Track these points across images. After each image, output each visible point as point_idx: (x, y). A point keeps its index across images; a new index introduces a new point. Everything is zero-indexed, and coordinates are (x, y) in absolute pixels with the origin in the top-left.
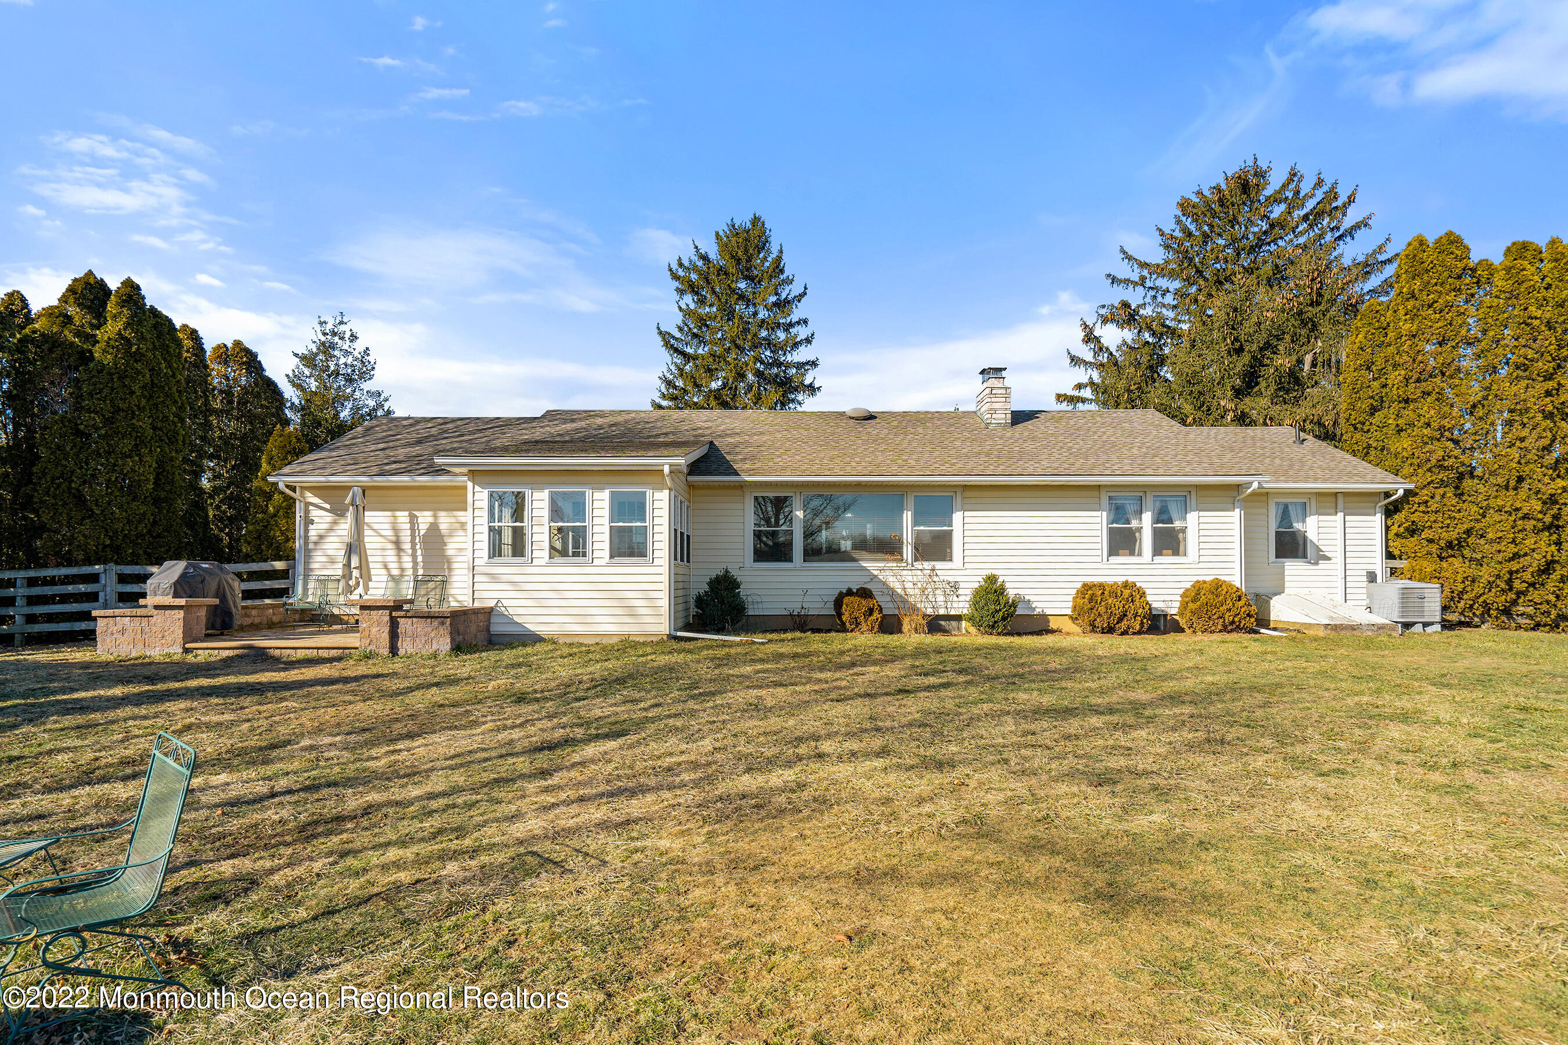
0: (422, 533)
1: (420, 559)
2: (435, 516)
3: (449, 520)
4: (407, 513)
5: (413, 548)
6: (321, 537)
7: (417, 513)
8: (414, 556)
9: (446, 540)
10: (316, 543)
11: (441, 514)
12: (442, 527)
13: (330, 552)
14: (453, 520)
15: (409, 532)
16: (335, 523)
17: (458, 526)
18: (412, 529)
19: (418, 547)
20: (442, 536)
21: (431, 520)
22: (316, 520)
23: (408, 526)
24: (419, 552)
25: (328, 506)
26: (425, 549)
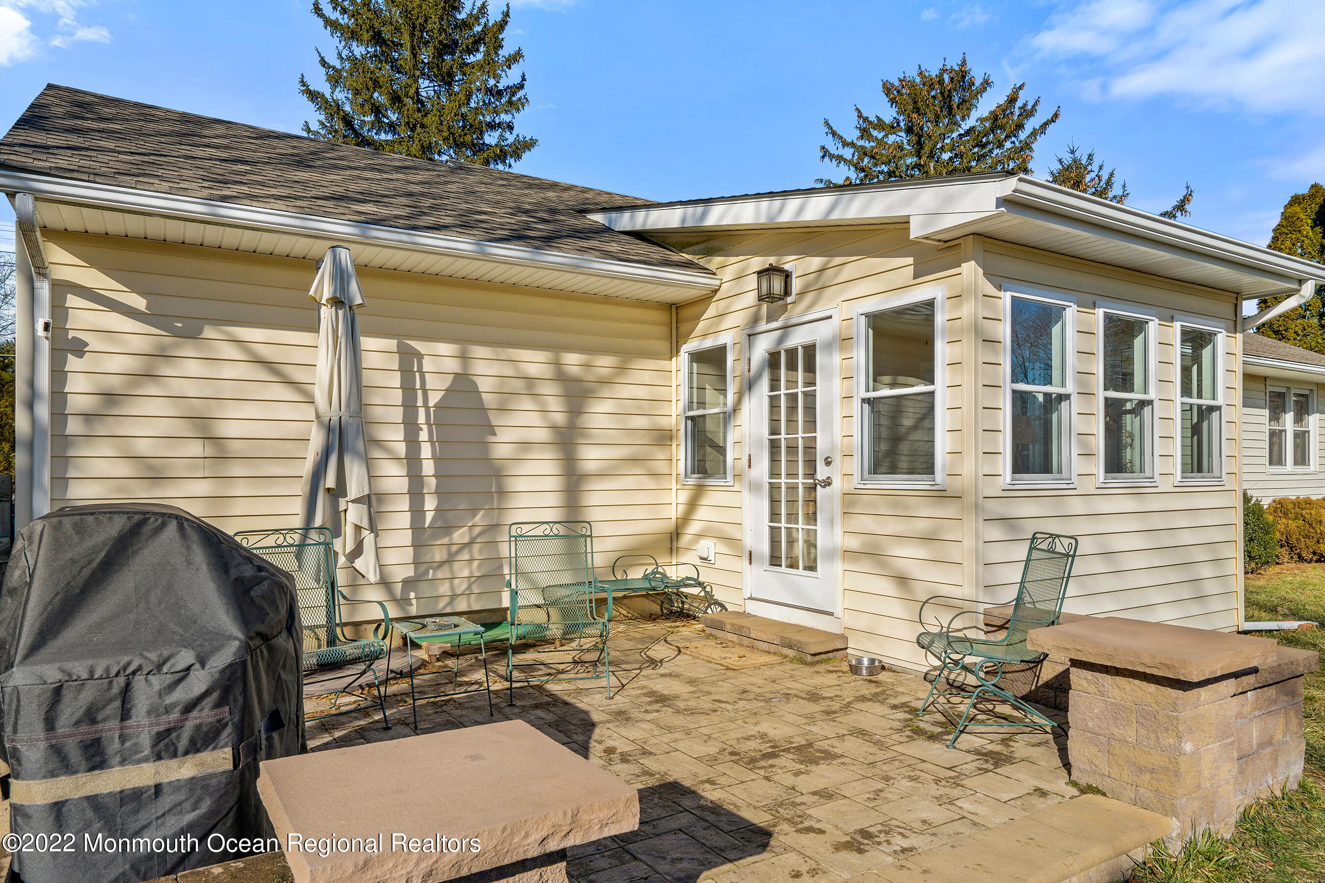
0: (434, 399)
1: (428, 468)
2: (464, 357)
3: (494, 369)
4: (391, 344)
5: (412, 442)
6: (110, 397)
7: (418, 345)
8: (412, 461)
9: (495, 419)
10: (88, 417)
11: (479, 351)
12: (484, 385)
13: (144, 447)
14: (508, 371)
15: (397, 396)
16: (162, 355)
17: (519, 385)
18: (408, 389)
19: (424, 436)
20: (483, 409)
21: (453, 366)
22: (94, 343)
23: (395, 380)
24: (426, 451)
25: (139, 303)
26: (440, 442)
